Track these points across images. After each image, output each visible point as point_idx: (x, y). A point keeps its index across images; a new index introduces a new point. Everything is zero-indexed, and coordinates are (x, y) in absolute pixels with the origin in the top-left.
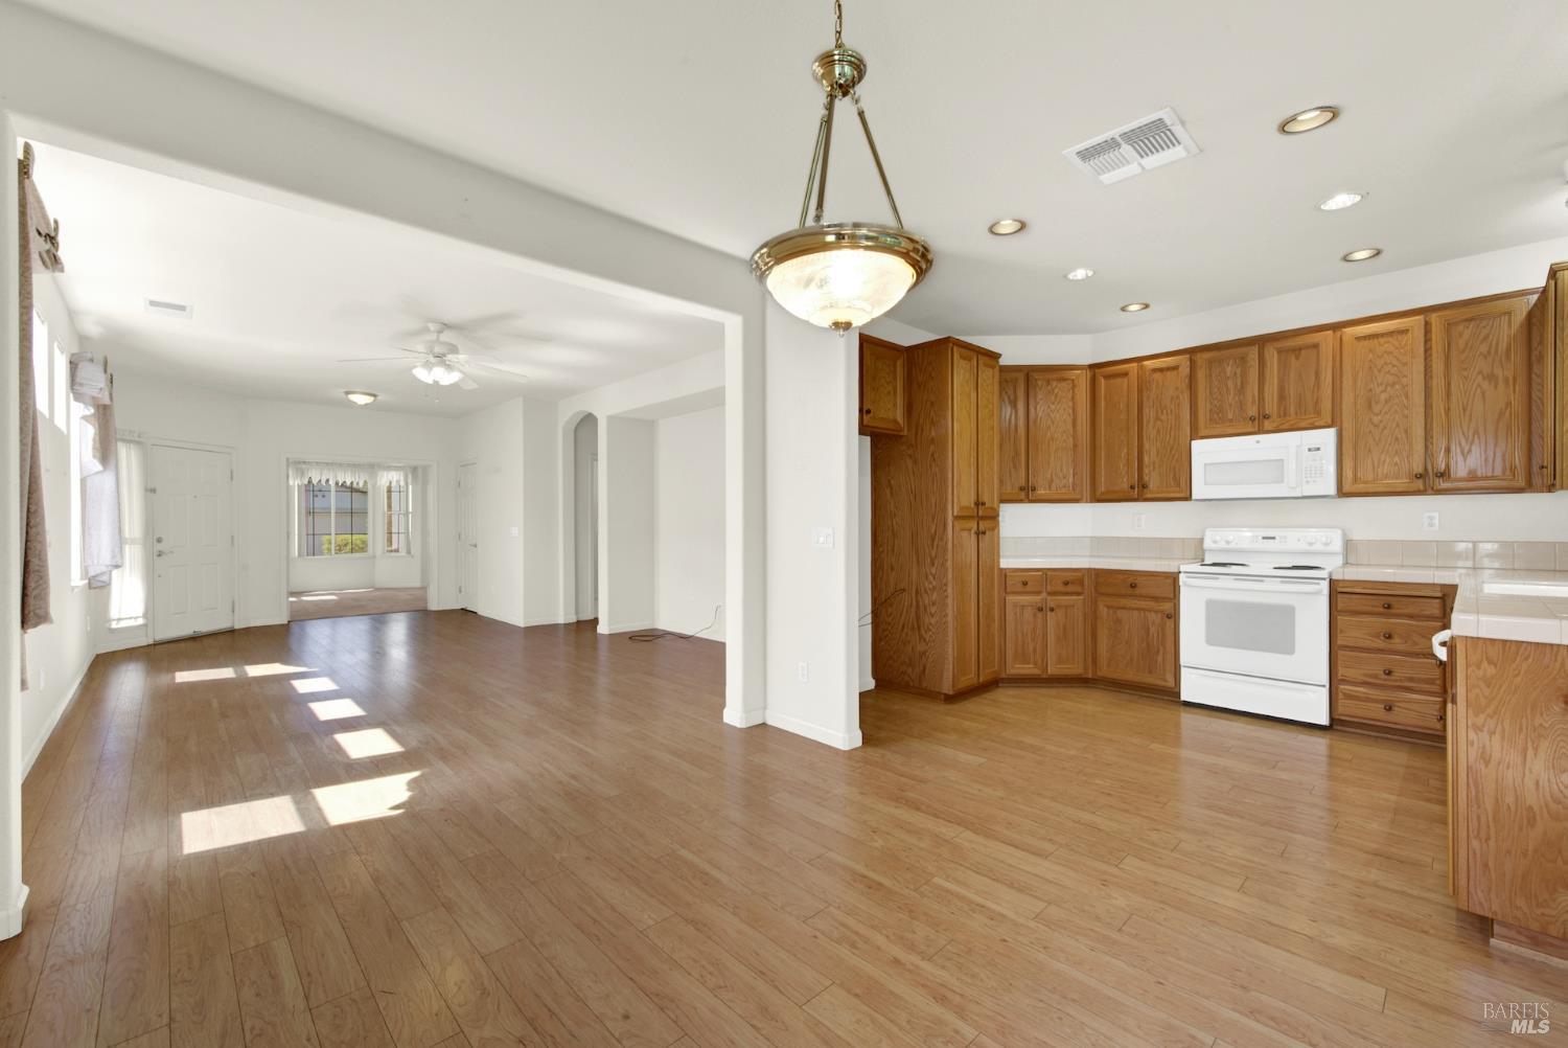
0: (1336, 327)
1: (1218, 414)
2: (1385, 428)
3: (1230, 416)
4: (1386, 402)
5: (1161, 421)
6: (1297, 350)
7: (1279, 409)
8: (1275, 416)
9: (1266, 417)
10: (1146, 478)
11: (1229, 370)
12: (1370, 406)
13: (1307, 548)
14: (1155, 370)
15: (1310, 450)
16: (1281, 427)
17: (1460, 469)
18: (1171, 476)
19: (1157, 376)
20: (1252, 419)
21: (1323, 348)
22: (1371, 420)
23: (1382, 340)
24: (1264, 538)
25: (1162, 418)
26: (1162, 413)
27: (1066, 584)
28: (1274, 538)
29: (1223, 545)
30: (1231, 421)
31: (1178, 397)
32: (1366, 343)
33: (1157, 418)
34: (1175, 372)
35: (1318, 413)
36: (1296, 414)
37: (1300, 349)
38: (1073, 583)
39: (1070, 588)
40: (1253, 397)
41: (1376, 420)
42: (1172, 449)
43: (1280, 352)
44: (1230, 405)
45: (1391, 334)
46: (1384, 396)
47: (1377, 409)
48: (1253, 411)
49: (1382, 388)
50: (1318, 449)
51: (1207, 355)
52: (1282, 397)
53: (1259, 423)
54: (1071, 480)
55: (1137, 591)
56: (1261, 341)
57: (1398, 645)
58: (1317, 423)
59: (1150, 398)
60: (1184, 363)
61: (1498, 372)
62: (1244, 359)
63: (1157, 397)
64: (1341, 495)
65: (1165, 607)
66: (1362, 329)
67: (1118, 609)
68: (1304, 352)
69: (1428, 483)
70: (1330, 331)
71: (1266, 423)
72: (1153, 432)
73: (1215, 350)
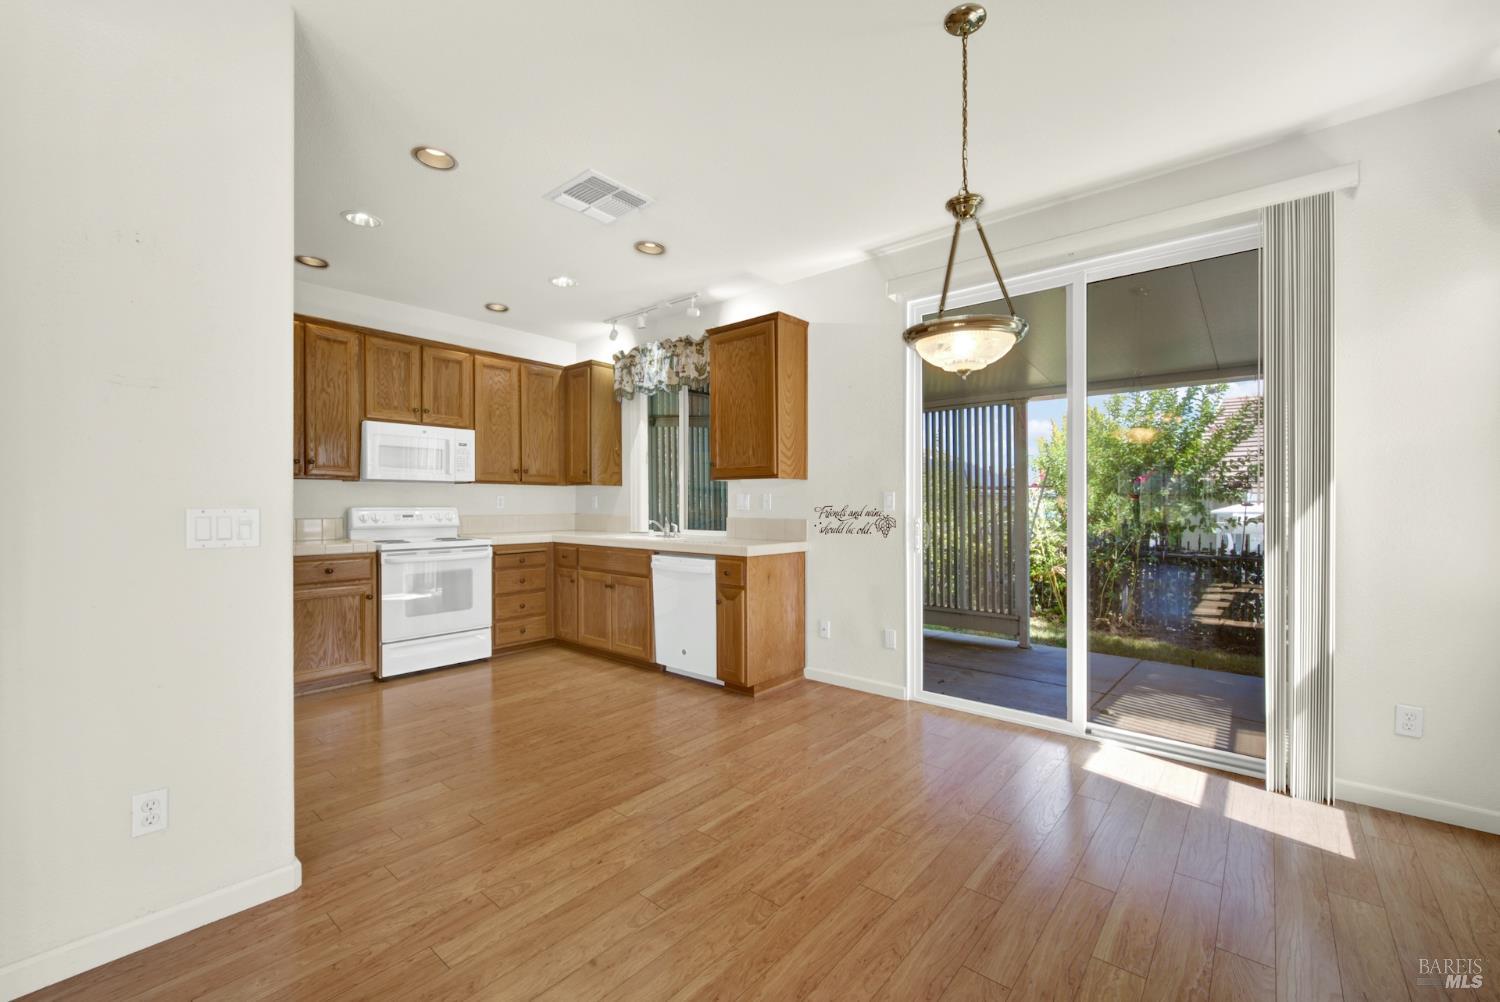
0: (472, 352)
1: (385, 399)
2: (498, 435)
3: (396, 404)
4: (499, 417)
5: (328, 394)
6: (447, 361)
7: (434, 407)
8: (431, 411)
9: (426, 411)
10: (311, 454)
11: (394, 360)
12: (490, 419)
13: (437, 523)
14: (320, 338)
15: (460, 445)
16: (437, 422)
17: (533, 471)
18: (339, 453)
19: (322, 344)
20: (414, 410)
21: (464, 365)
22: (490, 428)
23: (498, 372)
24: (404, 516)
25: (329, 390)
26: (329, 386)
28: (411, 516)
29: (369, 523)
30: (396, 408)
31: (347, 372)
32: (488, 371)
33: (323, 390)
34: (343, 347)
35: (461, 416)
36: (447, 414)
37: (449, 361)
40: (415, 391)
41: (494, 428)
42: (339, 426)
43: (434, 358)
44: (396, 394)
45: (502, 369)
46: (498, 412)
47: (494, 420)
48: (415, 404)
49: (496, 406)
50: (465, 445)
51: (376, 340)
52: (436, 398)
53: (420, 416)
55: (333, 577)
56: (423, 345)
57: (527, 586)
58: (460, 424)
59: (314, 366)
60: (353, 341)
61: (548, 411)
62: (408, 355)
63: (323, 367)
64: (477, 481)
65: (366, 589)
66: (487, 360)
67: (309, 600)
68: (451, 364)
69: (520, 476)
70: (467, 355)
71: (425, 416)
72: (319, 404)
73: (383, 338)
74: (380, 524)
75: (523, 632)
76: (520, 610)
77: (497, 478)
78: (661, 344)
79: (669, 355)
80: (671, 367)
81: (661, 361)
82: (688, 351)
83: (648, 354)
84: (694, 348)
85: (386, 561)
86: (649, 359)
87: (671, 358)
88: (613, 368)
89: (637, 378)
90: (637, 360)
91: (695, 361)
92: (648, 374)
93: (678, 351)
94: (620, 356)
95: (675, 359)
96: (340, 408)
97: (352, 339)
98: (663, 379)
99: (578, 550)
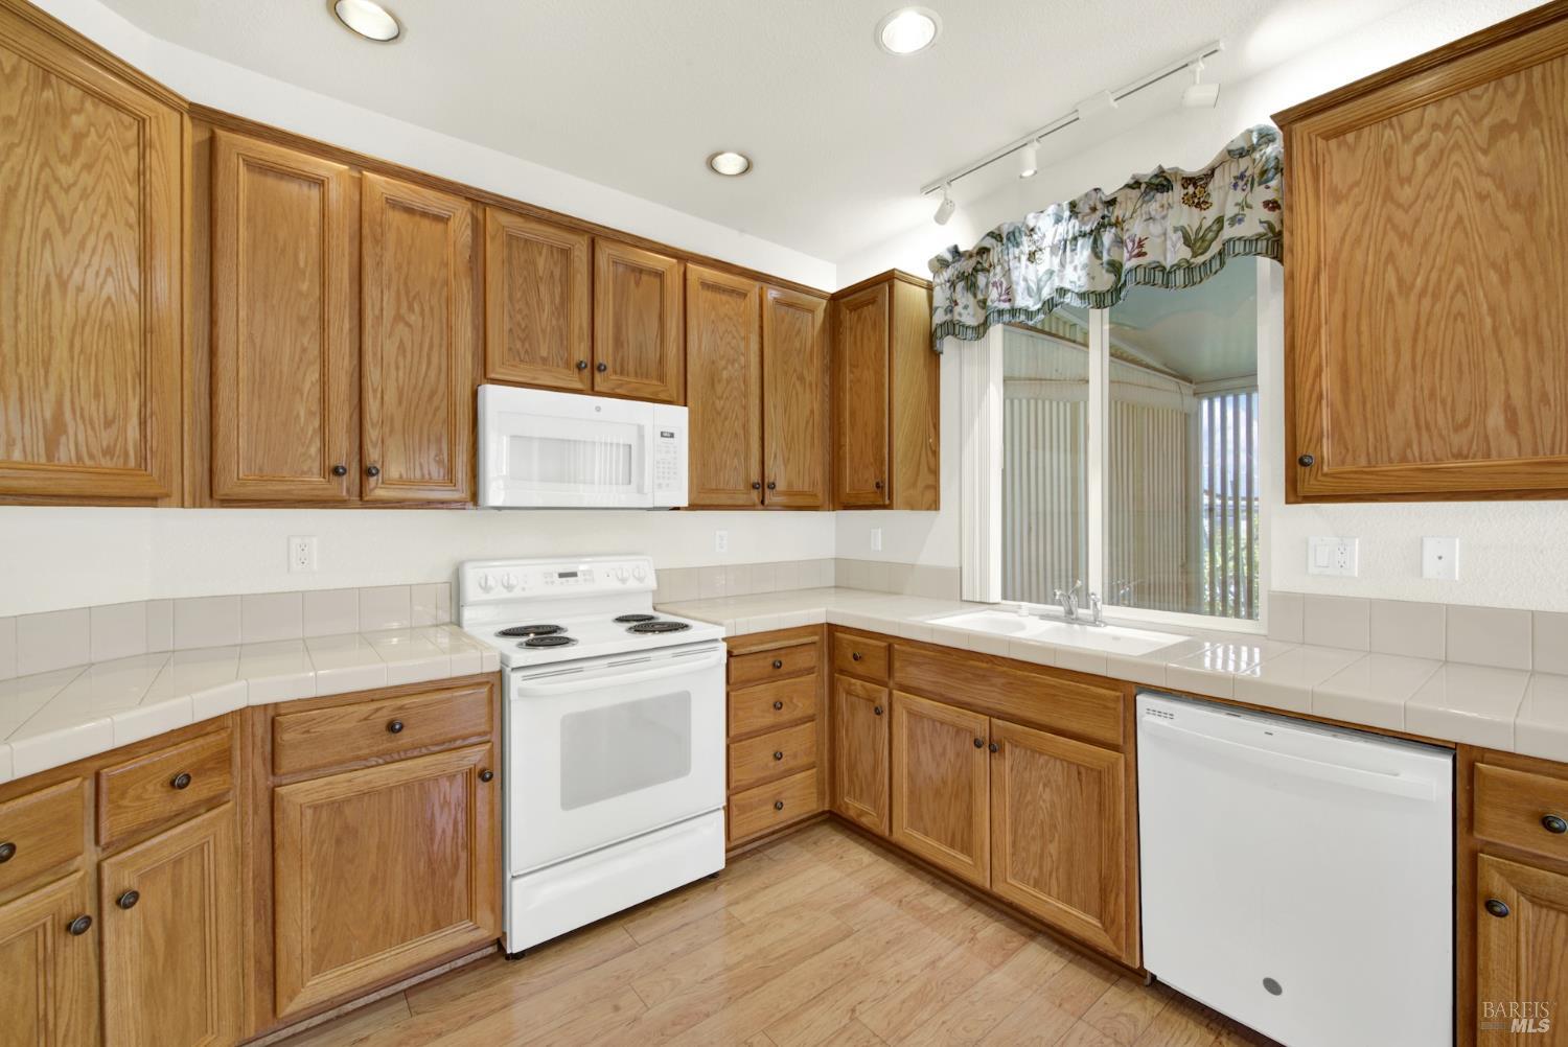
0: (683, 257)
1: (523, 342)
2: (726, 418)
3: (544, 353)
4: (728, 382)
5: (408, 325)
6: (639, 270)
7: (615, 360)
8: (610, 369)
9: (601, 368)
10: (374, 450)
11: (541, 262)
12: (714, 387)
13: (619, 586)
14: (393, 204)
15: (662, 435)
16: (619, 391)
17: (781, 486)
18: (432, 454)
19: (396, 218)
20: (579, 367)
21: (668, 280)
22: (713, 403)
23: (724, 298)
24: (562, 575)
25: (413, 319)
26: (411, 308)
27: (178, 783)
28: (574, 575)
29: (499, 593)
30: (544, 360)
31: (446, 283)
32: (709, 294)
33: (399, 318)
34: (441, 226)
35: (662, 378)
36: (636, 373)
37: (641, 271)
38: (202, 769)
39: (188, 796)
40: (581, 327)
41: (719, 405)
42: (433, 393)
43: (616, 264)
44: (544, 331)
45: (731, 293)
46: (725, 374)
47: (719, 389)
48: (581, 353)
49: (723, 363)
50: (672, 435)
51: (505, 219)
52: (618, 343)
53: (590, 377)
54: (133, 432)
55: (405, 738)
56: (595, 235)
57: (786, 715)
58: (662, 396)
59: (380, 264)
60: (460, 212)
61: (805, 372)
62: (566, 253)
63: (399, 268)
64: (692, 507)
65: (475, 757)
66: (710, 274)
67: (348, 800)
68: (645, 278)
69: (761, 494)
70: (674, 261)
71: (598, 377)
72: (390, 348)
73: (521, 215)
74: (517, 593)
75: (778, 806)
76: (772, 763)
77: (724, 499)
78: (1073, 205)
79: (1087, 229)
80: (1096, 253)
81: (1067, 244)
82: (1154, 207)
83: (1025, 239)
84: (1178, 192)
85: (522, 694)
86: (1026, 246)
87: (1095, 235)
88: (930, 288)
89: (994, 294)
90: (994, 256)
91: (1184, 222)
92: (1025, 280)
93: (1118, 212)
94: (949, 257)
95: (1107, 237)
96: (435, 360)
97: (458, 213)
98: (1067, 286)
99: (890, 648)
